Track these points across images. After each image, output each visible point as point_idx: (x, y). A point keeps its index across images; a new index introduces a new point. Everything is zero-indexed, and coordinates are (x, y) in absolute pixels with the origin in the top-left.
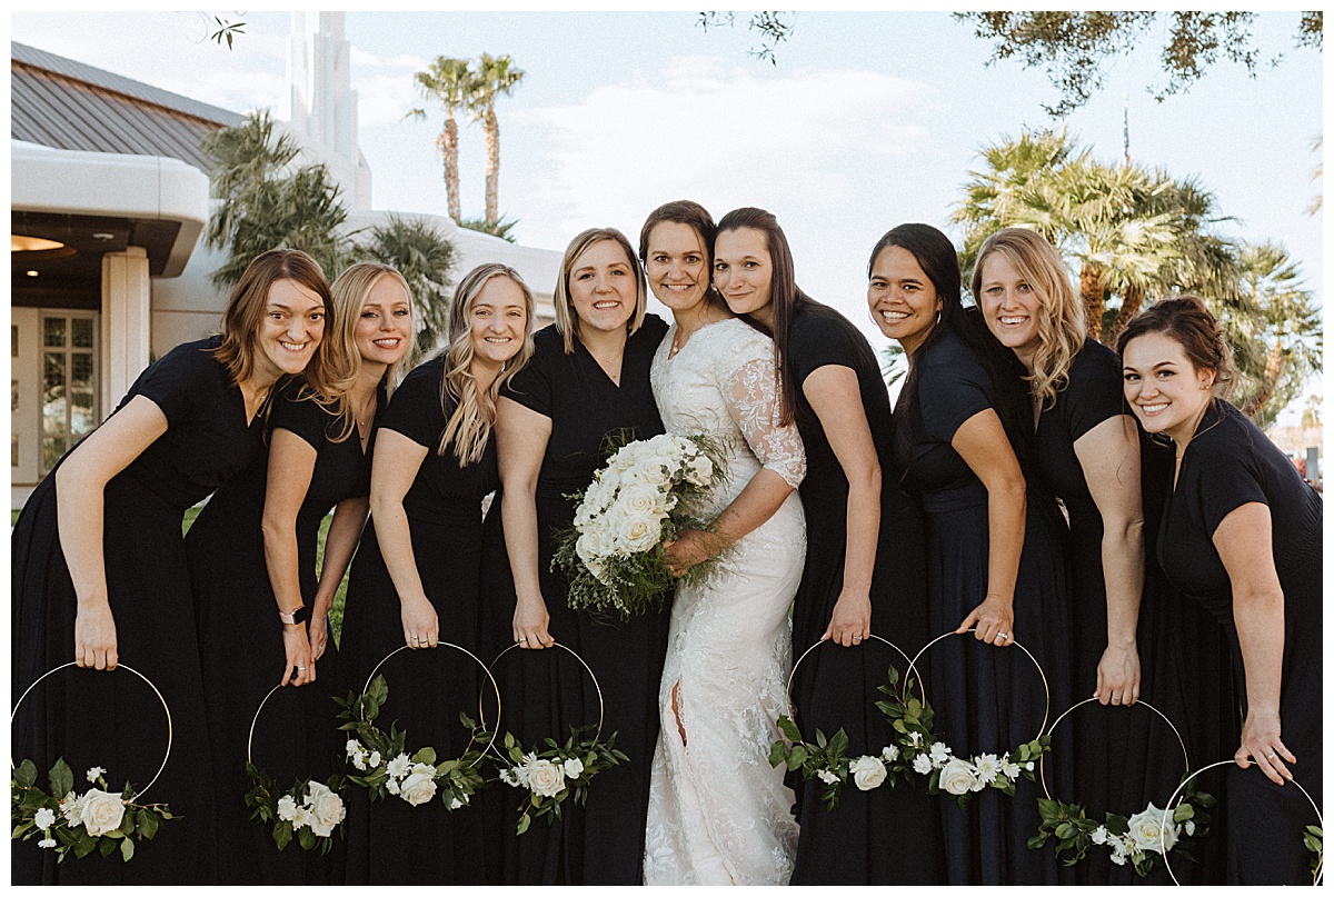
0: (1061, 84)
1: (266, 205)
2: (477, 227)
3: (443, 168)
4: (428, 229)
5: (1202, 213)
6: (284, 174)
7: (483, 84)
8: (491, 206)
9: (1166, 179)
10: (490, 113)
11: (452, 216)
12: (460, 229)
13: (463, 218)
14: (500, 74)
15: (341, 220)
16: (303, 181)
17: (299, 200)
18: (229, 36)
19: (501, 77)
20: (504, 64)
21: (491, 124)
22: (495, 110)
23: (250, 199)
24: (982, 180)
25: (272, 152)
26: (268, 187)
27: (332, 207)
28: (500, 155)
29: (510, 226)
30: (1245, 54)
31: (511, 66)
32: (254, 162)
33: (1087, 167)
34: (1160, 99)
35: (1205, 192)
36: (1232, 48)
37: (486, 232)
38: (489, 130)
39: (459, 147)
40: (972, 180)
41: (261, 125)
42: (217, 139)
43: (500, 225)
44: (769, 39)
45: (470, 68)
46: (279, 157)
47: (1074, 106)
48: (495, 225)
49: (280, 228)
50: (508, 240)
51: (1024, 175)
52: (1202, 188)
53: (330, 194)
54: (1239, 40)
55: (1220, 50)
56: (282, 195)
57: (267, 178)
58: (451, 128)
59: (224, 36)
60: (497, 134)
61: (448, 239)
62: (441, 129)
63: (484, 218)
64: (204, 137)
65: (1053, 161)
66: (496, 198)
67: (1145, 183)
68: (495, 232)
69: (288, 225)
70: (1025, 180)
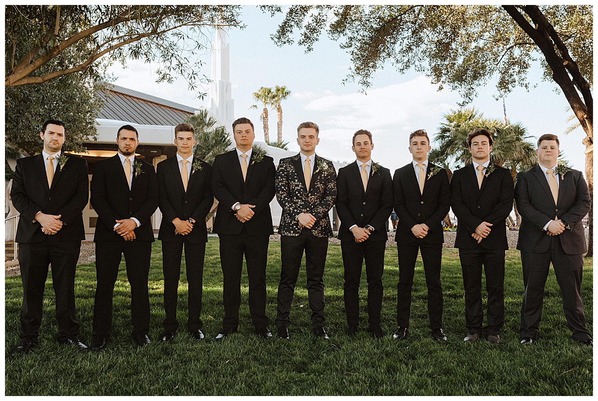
0: (463, 96)
1: (205, 140)
2: (274, 145)
3: (263, 125)
4: (258, 146)
5: (522, 135)
6: (210, 130)
7: (276, 96)
8: (279, 137)
9: (509, 124)
10: (279, 105)
11: (266, 142)
12: (269, 146)
13: (270, 142)
14: (282, 92)
15: (230, 145)
16: (217, 132)
17: (216, 138)
18: (203, 97)
19: (283, 93)
20: (284, 89)
21: (279, 109)
22: (281, 105)
23: (200, 139)
24: (445, 126)
25: (207, 123)
26: (206, 135)
27: (227, 140)
28: (283, 120)
29: (286, 144)
30: (525, 84)
31: (286, 90)
32: (201, 126)
33: (480, 121)
34: (497, 100)
35: (523, 128)
36: (521, 82)
37: (277, 146)
38: (279, 112)
39: (268, 118)
40: (441, 126)
41: (204, 113)
42: (189, 119)
43: (283, 144)
44: (364, 87)
45: (272, 91)
46: (209, 125)
47: (467, 103)
48: (281, 144)
49: (210, 148)
50: (285, 149)
51: (459, 124)
52: (522, 127)
53: (226, 136)
54: (523, 80)
55: (517, 83)
56: (211, 137)
57: (205, 131)
58: (266, 111)
59: (201, 97)
60: (281, 113)
61: (265, 150)
62: (262, 111)
63: (277, 142)
64: (185, 119)
65: (470, 119)
66: (281, 134)
67: (501, 126)
68: (281, 146)
69: (213, 147)
70: (460, 125)
